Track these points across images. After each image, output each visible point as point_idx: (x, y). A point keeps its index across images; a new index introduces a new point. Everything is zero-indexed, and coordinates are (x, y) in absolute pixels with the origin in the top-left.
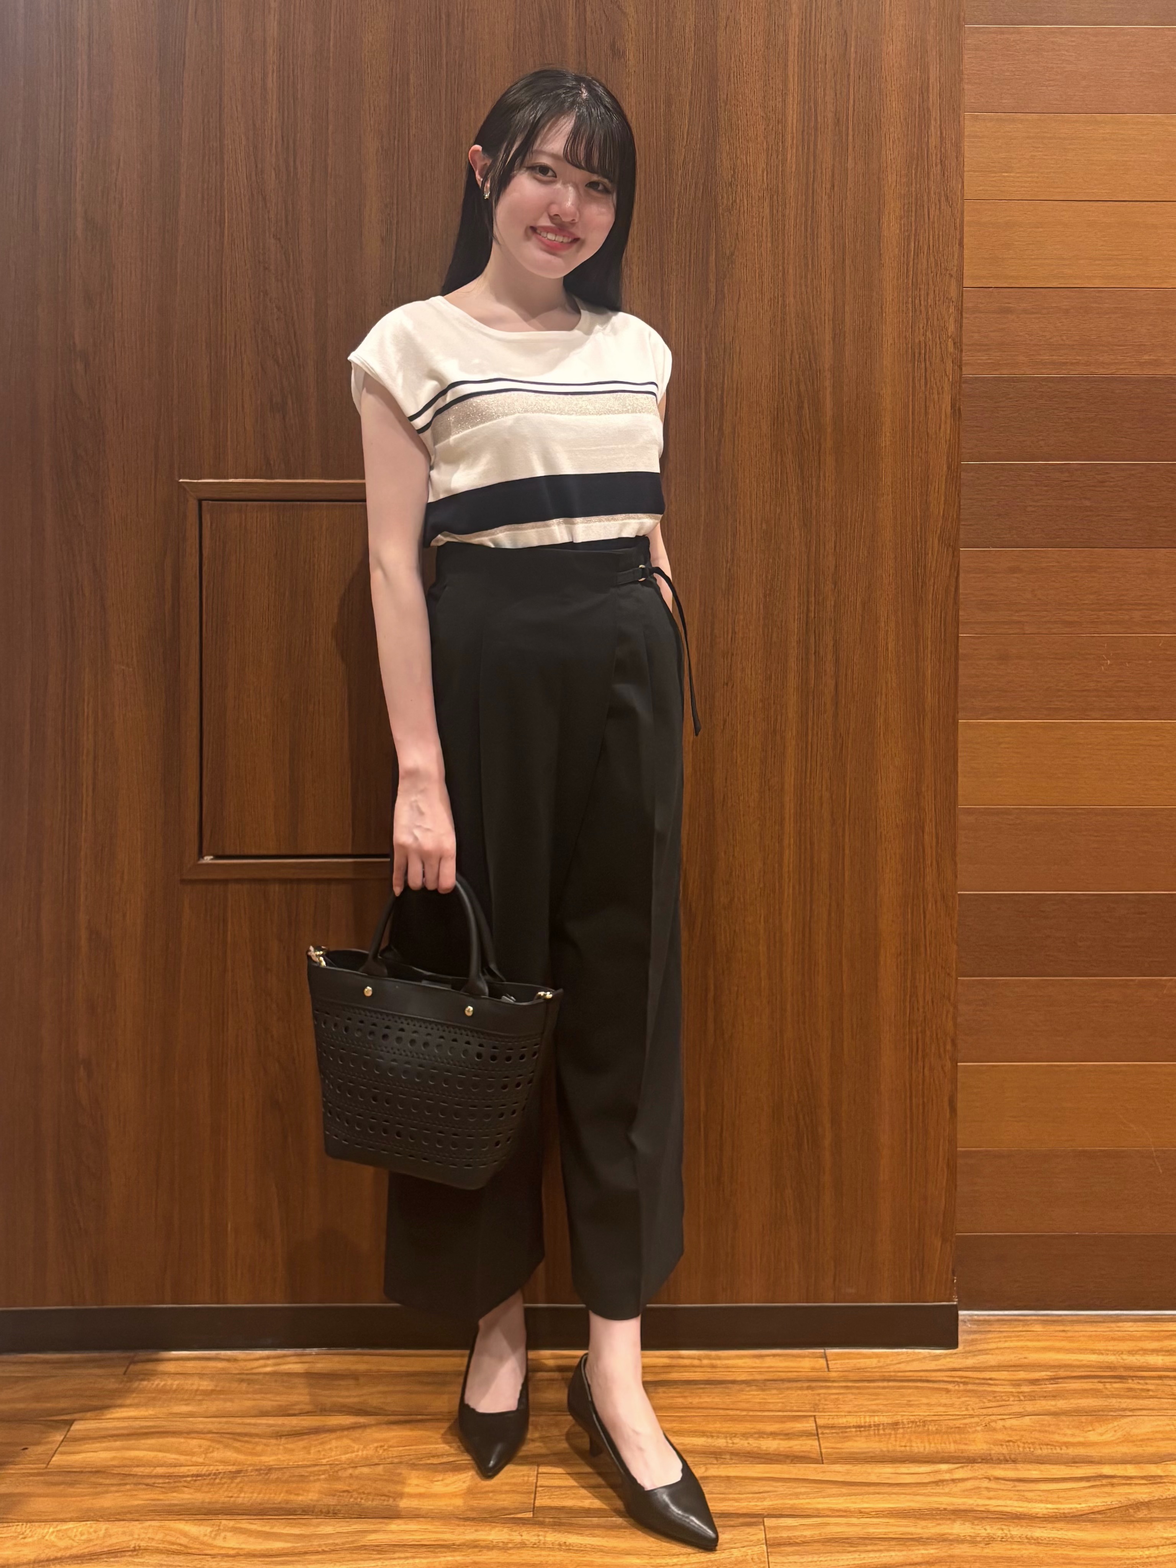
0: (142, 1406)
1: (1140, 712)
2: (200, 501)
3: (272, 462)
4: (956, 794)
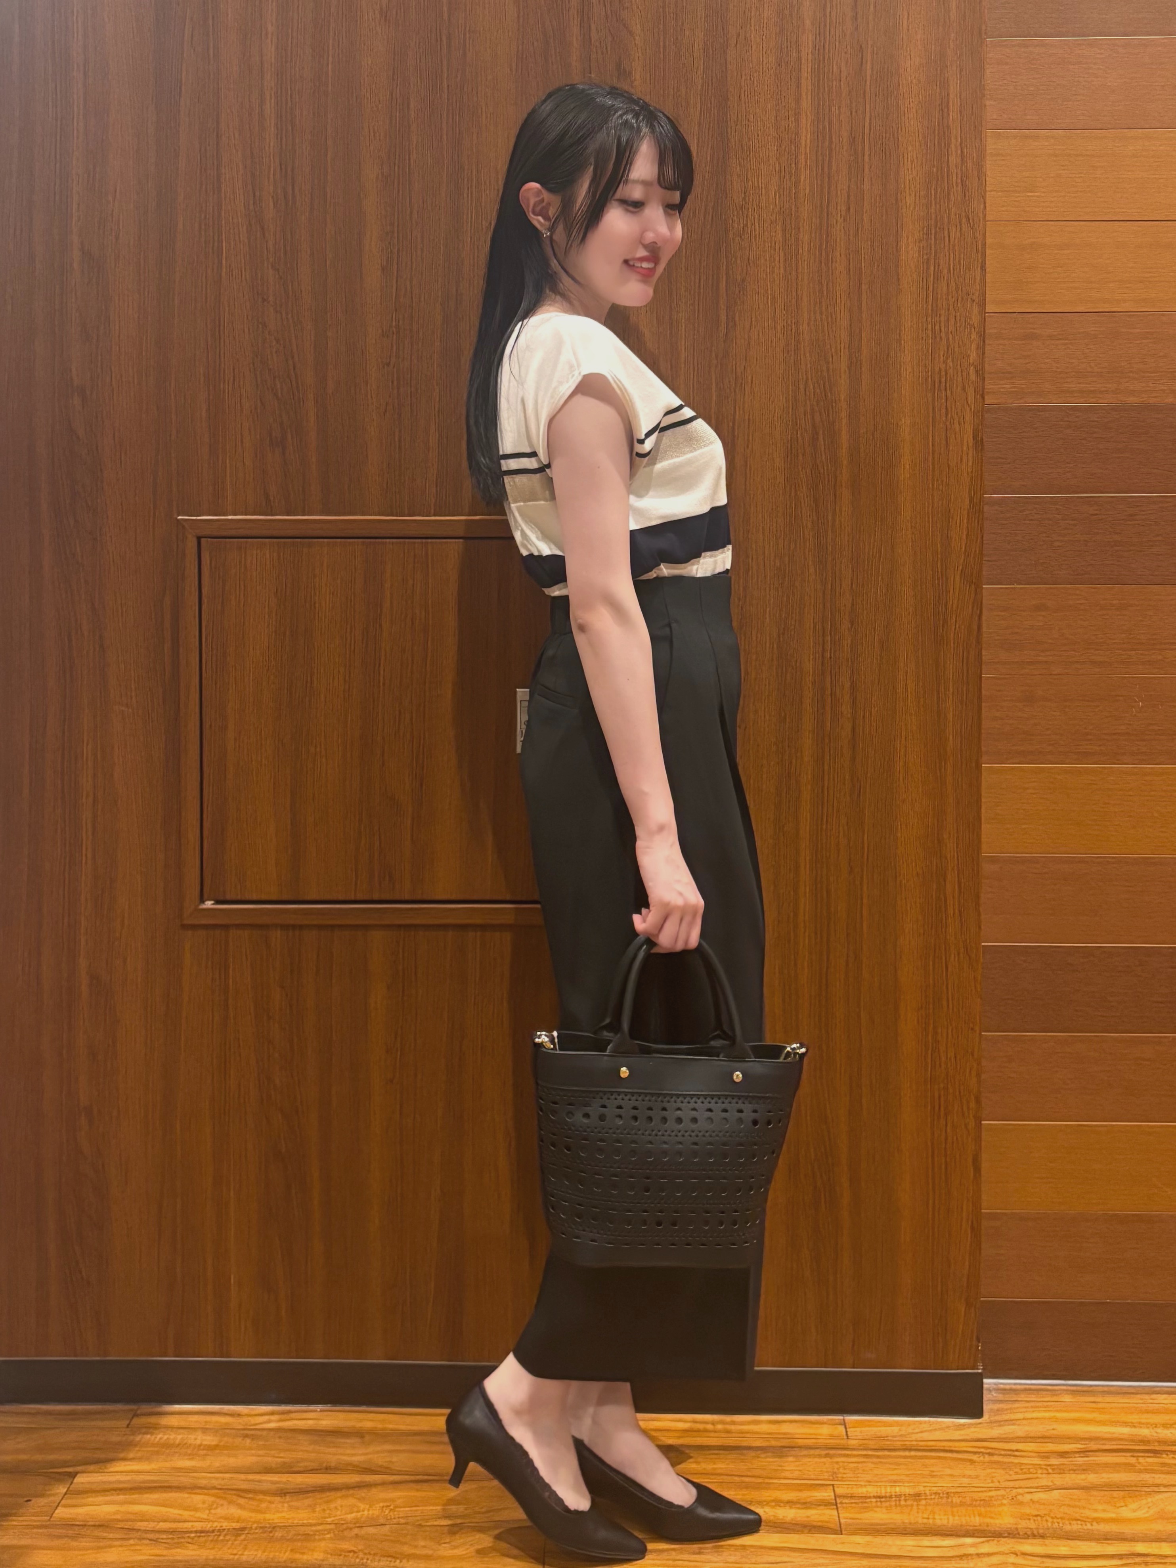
0: (145, 1460)
2: (199, 539)
3: (272, 499)
4: (980, 842)
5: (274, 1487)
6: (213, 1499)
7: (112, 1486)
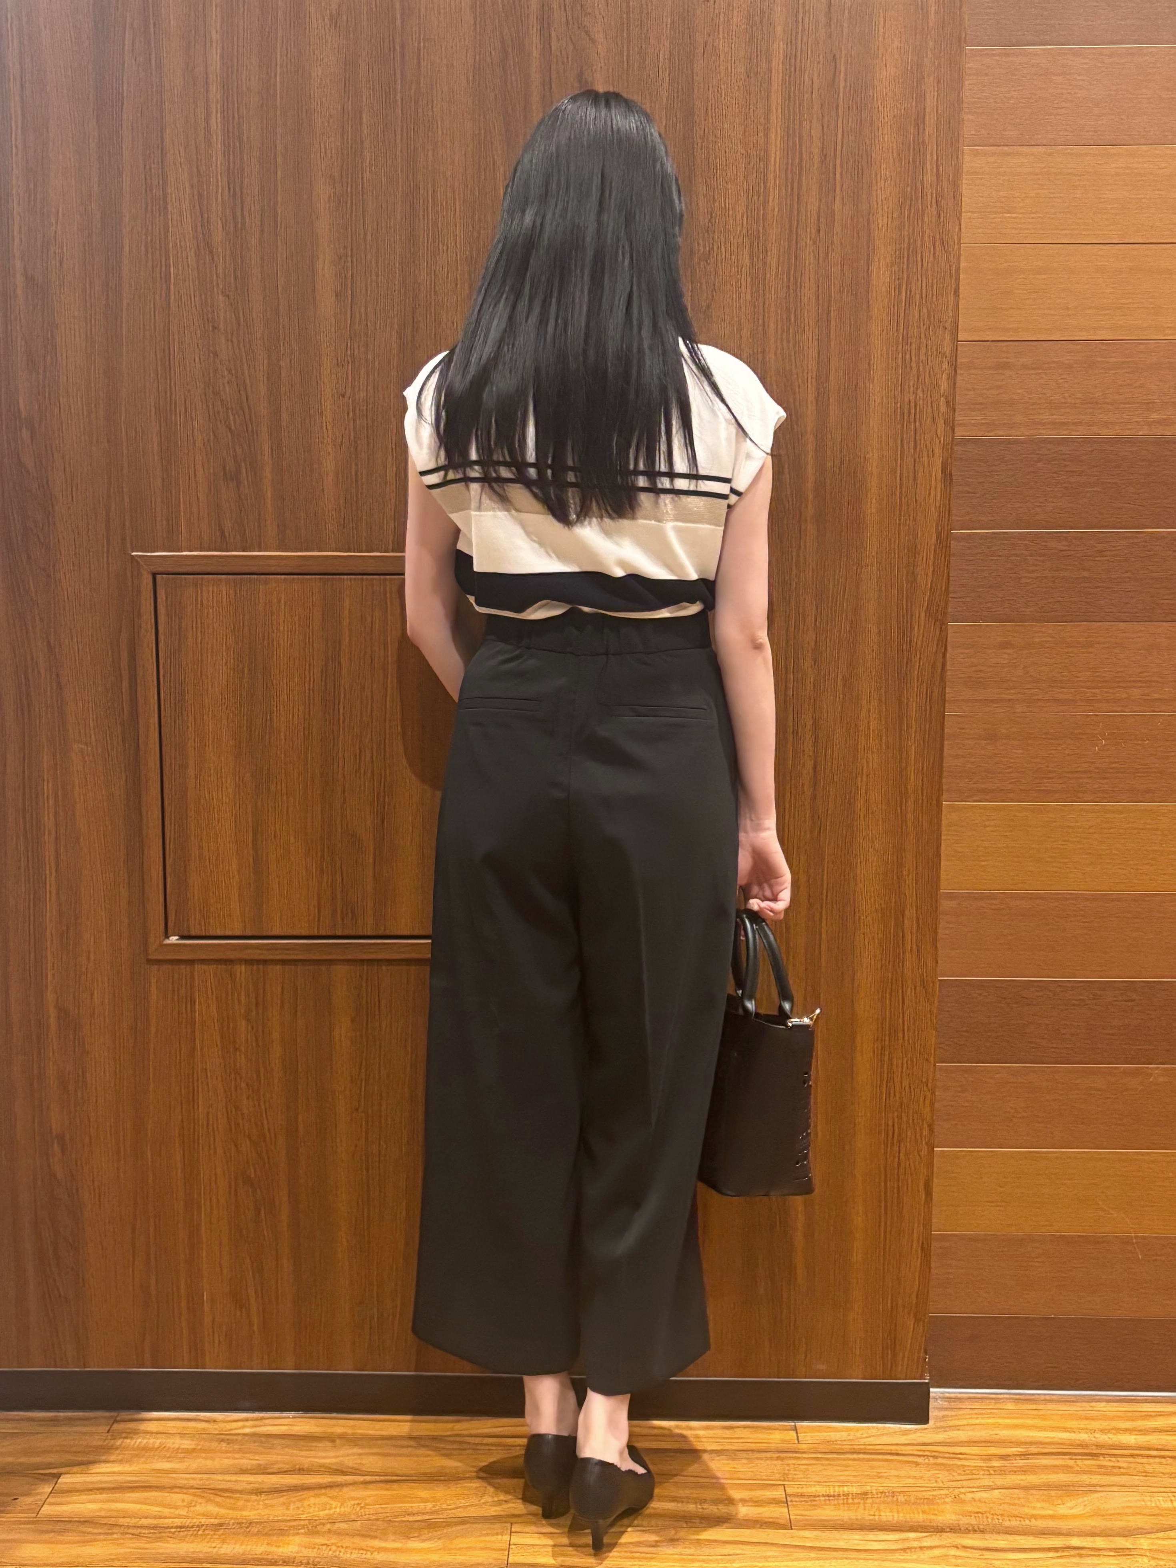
0: (127, 1462)
1: (1136, 795)
2: (154, 575)
3: (227, 534)
4: (939, 878)
5: (249, 1487)
6: (191, 1498)
7: (96, 1486)
